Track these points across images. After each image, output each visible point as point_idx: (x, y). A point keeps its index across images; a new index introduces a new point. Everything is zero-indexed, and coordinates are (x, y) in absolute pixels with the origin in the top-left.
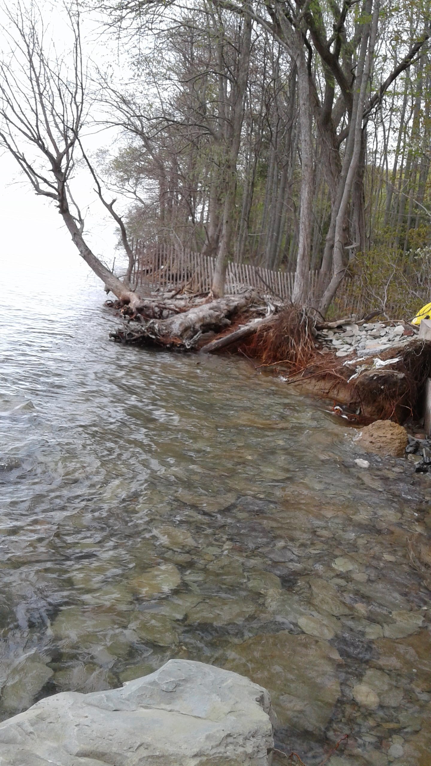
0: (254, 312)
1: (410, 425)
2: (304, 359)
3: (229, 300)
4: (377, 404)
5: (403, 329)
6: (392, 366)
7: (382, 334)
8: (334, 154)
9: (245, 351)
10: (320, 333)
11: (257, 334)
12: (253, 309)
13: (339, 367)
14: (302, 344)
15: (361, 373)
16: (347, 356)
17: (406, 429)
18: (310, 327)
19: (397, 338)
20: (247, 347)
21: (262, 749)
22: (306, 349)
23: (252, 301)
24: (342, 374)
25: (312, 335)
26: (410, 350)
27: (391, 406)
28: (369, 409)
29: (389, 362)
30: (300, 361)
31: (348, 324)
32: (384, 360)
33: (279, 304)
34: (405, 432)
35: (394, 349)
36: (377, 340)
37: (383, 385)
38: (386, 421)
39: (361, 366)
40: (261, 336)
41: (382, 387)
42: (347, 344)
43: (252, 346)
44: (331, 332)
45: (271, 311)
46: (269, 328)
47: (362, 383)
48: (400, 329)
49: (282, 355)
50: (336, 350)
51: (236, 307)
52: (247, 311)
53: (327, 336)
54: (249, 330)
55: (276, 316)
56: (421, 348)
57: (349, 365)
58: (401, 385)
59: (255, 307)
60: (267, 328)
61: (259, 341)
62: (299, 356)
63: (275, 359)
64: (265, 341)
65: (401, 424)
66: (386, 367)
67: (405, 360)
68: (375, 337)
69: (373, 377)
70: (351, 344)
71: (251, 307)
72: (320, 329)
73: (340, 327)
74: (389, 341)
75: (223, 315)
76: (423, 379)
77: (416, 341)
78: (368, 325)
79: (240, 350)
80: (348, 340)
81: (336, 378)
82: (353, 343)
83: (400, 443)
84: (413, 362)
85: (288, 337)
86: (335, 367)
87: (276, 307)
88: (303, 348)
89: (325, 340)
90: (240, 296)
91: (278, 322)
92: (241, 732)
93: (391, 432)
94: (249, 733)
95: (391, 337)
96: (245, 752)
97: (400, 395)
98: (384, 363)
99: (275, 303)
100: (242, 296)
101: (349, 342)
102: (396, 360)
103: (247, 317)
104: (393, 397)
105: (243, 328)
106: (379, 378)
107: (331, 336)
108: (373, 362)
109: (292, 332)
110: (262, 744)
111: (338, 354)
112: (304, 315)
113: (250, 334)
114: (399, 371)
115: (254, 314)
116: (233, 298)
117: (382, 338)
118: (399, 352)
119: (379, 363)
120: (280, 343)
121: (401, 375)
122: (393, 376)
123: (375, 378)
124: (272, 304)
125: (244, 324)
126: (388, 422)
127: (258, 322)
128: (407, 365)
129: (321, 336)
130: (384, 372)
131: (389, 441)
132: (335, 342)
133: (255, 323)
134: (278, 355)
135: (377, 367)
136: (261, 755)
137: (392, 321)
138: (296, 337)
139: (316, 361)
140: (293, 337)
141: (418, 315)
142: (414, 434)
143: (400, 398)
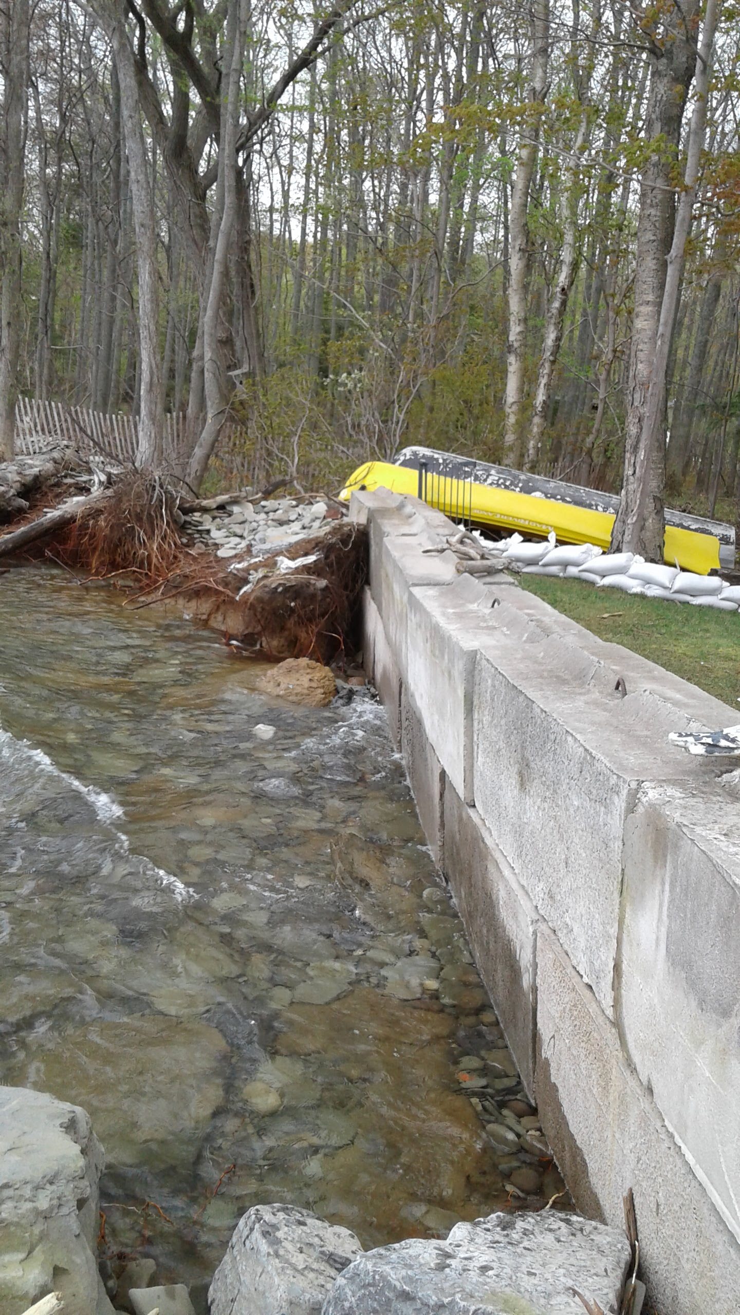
0: (70, 486)
1: (341, 664)
2: (164, 564)
3: (22, 465)
4: (286, 633)
5: (325, 508)
6: (307, 569)
7: (293, 517)
8: (197, 210)
9: (57, 554)
10: (188, 519)
11: (78, 523)
12: (69, 481)
13: (221, 575)
14: (157, 540)
15: (258, 582)
16: (235, 556)
17: (333, 670)
18: (170, 509)
19: (317, 524)
20: (60, 548)
21: (68, 1201)
22: (166, 547)
23: (65, 467)
24: (226, 585)
25: (175, 522)
26: (334, 540)
27: (309, 636)
28: (275, 643)
29: (301, 562)
30: (157, 569)
31: (235, 502)
32: (293, 559)
33: (115, 471)
34: (331, 674)
35: (309, 541)
36: (285, 527)
37: (294, 600)
38: (300, 660)
39: (256, 570)
40: (84, 527)
41: (293, 604)
42: (236, 535)
43: (70, 545)
44: (207, 517)
45: (101, 483)
46: (99, 512)
47: (259, 600)
48: (320, 507)
49: (125, 559)
50: (217, 546)
51: (37, 478)
52: (58, 485)
53: (201, 523)
54: (61, 517)
55: (110, 492)
56: (349, 536)
57: (238, 570)
58: (323, 599)
59: (72, 476)
60: (95, 513)
61: (81, 536)
62: (154, 560)
63: (114, 566)
64: (92, 536)
65: (327, 664)
66: (297, 570)
67: (326, 557)
68: (281, 523)
69: (276, 588)
70: (241, 537)
71: (65, 477)
72: (187, 511)
73: (221, 507)
74: (304, 528)
75: (12, 492)
76: (358, 586)
77: (341, 526)
78: (269, 504)
79: (48, 553)
80: (237, 529)
81: (218, 592)
82: (245, 535)
83: (324, 693)
84: (339, 560)
85: (133, 528)
86: (215, 573)
87: (109, 475)
88: (160, 546)
89: (199, 531)
90: (43, 457)
91: (113, 501)
92: (28, 1179)
93: (309, 677)
94: (44, 1177)
95: (306, 521)
96: (36, 1209)
97: (323, 615)
98: (293, 564)
99: (108, 469)
100: (47, 457)
101: (239, 532)
102: (312, 558)
103: (58, 495)
104: (310, 620)
105: (53, 514)
106: (287, 589)
107: (207, 522)
108: (275, 563)
109: (139, 519)
110: (67, 1193)
111: (221, 553)
112: (158, 488)
113: (65, 523)
114: (318, 575)
115: (72, 489)
116: (30, 462)
117: (292, 525)
118: (317, 545)
119: (286, 564)
120: (120, 540)
121: (322, 583)
122: (308, 585)
123: (280, 589)
124: (103, 471)
125: (53, 507)
126: (304, 661)
127: (78, 502)
128: (330, 565)
129: (190, 523)
130: (294, 580)
131: (306, 691)
132: (215, 534)
133: (73, 505)
134: (119, 559)
135: (284, 571)
136: (65, 1210)
137: (307, 495)
138: (147, 526)
139: (185, 567)
140: (141, 527)
141: (348, 484)
142: (347, 678)
143: (323, 621)
